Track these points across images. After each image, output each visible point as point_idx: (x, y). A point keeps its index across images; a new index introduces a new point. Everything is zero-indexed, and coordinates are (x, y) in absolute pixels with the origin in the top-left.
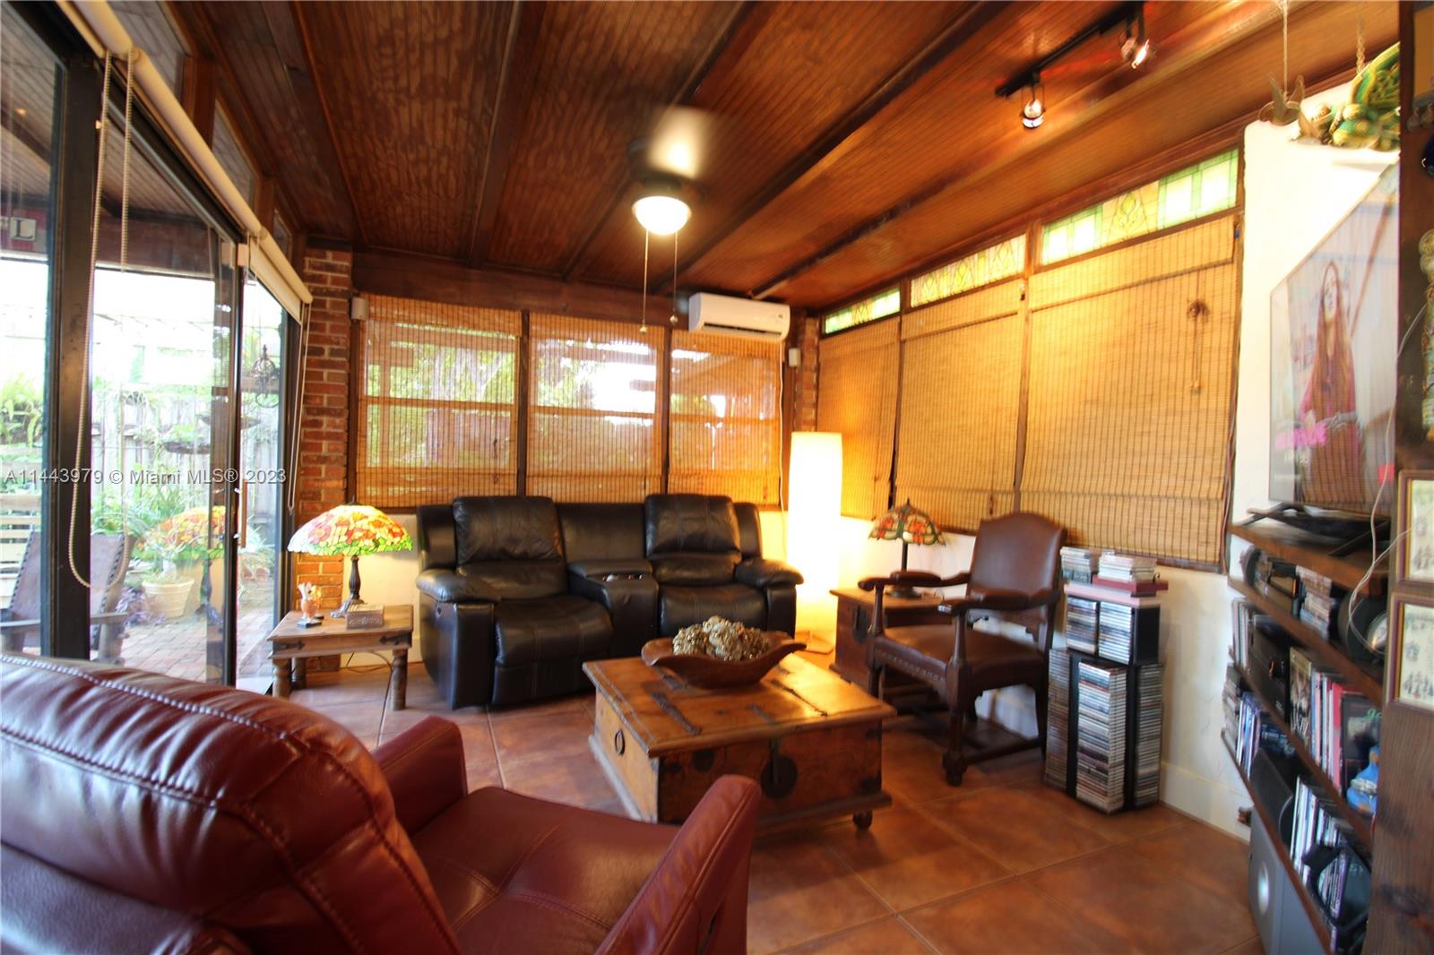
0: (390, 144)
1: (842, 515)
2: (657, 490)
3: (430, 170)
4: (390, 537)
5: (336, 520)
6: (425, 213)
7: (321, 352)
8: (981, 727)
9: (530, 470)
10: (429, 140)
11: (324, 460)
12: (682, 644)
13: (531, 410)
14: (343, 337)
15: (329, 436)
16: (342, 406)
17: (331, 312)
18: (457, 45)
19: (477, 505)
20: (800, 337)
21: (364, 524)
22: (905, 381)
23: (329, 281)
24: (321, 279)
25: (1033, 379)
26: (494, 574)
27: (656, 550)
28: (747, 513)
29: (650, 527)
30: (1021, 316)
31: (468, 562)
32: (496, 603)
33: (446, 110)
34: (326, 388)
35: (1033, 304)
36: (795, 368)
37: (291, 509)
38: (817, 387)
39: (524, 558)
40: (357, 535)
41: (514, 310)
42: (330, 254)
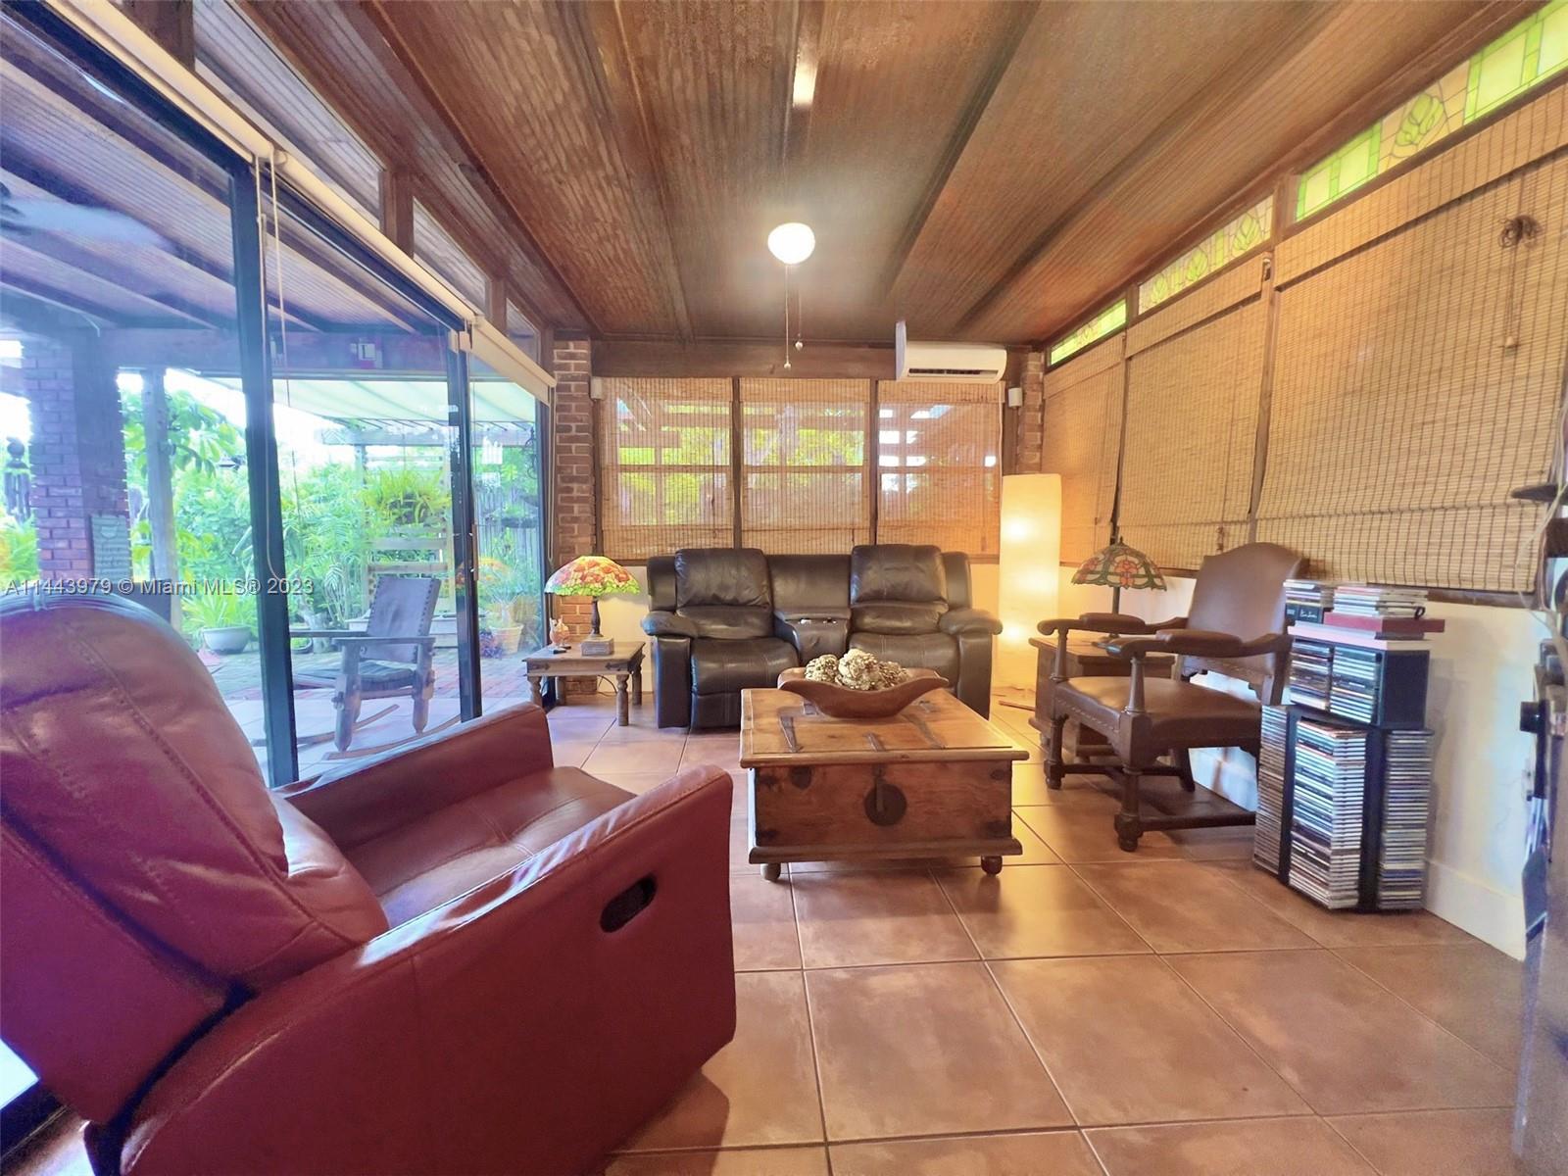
0: (573, 228)
1: (1062, 564)
2: (866, 542)
3: (614, 247)
4: (616, 581)
5: (575, 567)
6: (631, 293)
7: (569, 429)
8: (1199, 796)
9: (745, 526)
10: (599, 216)
11: (576, 520)
12: (814, 672)
13: (743, 469)
14: (585, 415)
15: (579, 500)
16: (587, 474)
17: (575, 394)
18: (575, 108)
19: (693, 556)
20: (1023, 375)
21: (596, 570)
22: (1130, 406)
23: (573, 368)
24: (566, 367)
25: (1278, 376)
26: (707, 616)
27: (859, 600)
28: (956, 564)
29: (855, 577)
30: (1265, 297)
31: (684, 606)
32: (692, 638)
33: (598, 179)
34: (575, 460)
35: (1278, 281)
36: (1018, 408)
37: (550, 560)
38: (1041, 427)
39: (734, 604)
40: (589, 579)
41: (725, 377)
42: (571, 344)
